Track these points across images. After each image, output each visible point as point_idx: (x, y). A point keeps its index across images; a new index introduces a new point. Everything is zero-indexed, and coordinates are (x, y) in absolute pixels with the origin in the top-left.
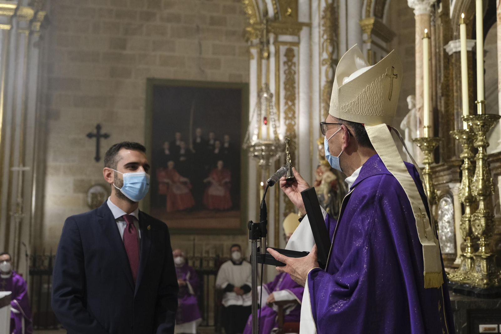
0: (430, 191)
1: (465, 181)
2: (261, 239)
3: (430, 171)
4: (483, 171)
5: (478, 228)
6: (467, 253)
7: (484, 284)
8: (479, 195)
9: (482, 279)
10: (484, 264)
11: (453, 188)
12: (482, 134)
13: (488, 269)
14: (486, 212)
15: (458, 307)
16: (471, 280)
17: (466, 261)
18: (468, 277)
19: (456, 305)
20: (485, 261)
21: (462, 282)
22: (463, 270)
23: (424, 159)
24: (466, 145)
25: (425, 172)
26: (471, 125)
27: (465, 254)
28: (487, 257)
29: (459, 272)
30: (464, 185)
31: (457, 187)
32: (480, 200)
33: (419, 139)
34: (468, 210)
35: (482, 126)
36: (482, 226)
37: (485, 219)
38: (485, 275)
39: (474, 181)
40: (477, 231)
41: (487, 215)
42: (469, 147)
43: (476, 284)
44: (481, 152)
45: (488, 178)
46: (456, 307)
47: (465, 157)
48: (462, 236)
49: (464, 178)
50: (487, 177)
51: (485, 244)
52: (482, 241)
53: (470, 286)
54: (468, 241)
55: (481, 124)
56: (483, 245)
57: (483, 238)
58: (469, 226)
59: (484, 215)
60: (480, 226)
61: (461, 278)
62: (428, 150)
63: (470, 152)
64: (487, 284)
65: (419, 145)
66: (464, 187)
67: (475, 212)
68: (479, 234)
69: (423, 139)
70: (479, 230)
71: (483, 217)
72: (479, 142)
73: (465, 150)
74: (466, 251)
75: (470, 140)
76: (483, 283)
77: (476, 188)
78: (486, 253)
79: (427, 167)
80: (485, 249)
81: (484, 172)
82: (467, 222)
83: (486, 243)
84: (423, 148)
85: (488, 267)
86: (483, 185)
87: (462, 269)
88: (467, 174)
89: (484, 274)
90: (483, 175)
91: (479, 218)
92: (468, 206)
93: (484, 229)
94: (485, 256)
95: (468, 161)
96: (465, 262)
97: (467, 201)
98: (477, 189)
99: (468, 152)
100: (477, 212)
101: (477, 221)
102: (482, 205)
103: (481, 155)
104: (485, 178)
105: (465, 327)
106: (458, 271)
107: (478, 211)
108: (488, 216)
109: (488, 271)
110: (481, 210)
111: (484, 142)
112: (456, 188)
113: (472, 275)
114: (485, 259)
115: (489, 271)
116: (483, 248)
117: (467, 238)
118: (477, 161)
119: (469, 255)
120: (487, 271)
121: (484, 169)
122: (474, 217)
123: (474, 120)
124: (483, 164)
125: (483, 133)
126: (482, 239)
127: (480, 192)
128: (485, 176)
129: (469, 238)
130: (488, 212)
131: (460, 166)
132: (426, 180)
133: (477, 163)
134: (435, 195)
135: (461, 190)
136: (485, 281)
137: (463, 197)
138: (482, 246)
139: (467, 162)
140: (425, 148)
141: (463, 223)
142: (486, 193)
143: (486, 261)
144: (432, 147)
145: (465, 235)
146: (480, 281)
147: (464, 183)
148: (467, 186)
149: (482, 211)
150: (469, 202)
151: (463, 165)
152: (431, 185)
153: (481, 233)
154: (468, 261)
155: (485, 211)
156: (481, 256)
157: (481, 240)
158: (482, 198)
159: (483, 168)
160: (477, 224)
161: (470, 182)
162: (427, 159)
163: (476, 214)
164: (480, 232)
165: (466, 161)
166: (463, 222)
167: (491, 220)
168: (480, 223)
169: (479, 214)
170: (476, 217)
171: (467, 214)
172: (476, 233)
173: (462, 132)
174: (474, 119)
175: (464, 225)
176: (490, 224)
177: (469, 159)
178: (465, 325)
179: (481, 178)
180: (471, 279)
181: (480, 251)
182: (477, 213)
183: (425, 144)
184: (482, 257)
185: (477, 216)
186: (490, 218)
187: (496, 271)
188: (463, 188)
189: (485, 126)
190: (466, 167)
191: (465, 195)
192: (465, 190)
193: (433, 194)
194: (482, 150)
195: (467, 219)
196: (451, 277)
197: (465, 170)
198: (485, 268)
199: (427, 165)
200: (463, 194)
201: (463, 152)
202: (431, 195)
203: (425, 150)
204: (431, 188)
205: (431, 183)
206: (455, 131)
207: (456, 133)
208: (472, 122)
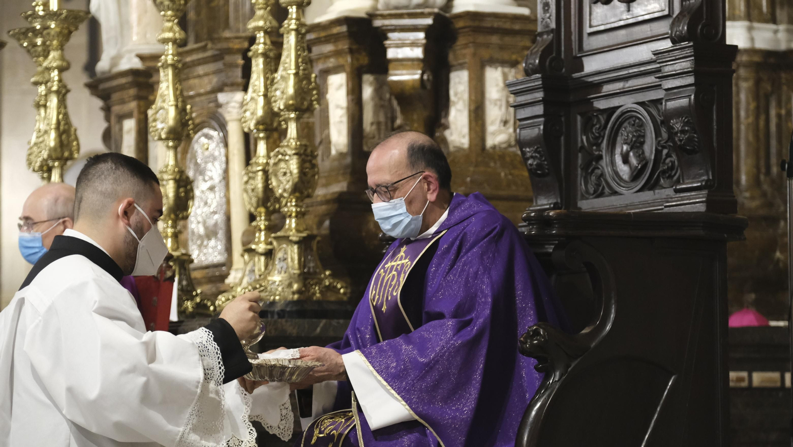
0: (177, 106)
1: (257, 83)
3: (176, 58)
4: (298, 57)
5: (283, 179)
6: (257, 244)
7: (294, 293)
8: (288, 108)
9: (290, 285)
10: (293, 252)
11: (228, 103)
13: (302, 263)
14: (301, 145)
16: (266, 292)
17: (255, 261)
18: (261, 286)
20: (296, 247)
23: (163, 31)
25: (166, 61)
27: (253, 247)
28: (301, 239)
30: (254, 91)
31: (236, 102)
32: (290, 119)
34: (262, 147)
36: (291, 172)
37: (298, 159)
38: (296, 276)
39: (279, 78)
40: (282, 185)
41: (302, 151)
42: (268, 5)
43: (277, 298)
44: (294, 16)
45: (306, 72)
47: (259, 29)
49: (254, 76)
50: (304, 70)
51: (297, 212)
52: (291, 207)
54: (261, 216)
56: (294, 214)
57: (294, 200)
58: (263, 183)
59: (297, 151)
60: (288, 175)
62: (173, 10)
63: (270, 18)
64: (299, 292)
66: (254, 95)
67: (278, 146)
68: (285, 190)
70: (285, 183)
71: (295, 154)
73: (260, 13)
74: (256, 240)
76: (292, 290)
77: (283, 93)
78: (298, 231)
79: (170, 48)
80: (297, 224)
81: (300, 60)
82: (260, 173)
83: (298, 209)
84: (162, 3)
85: (303, 259)
86: (296, 87)
88: (261, 66)
89: (294, 274)
90: (297, 67)
91: (287, 158)
92: (262, 138)
93: (296, 180)
94: (297, 237)
95: (264, 37)
96: (254, 264)
97: (261, 127)
98: (285, 96)
99: (265, 16)
100: (282, 144)
101: (282, 165)
102: (292, 130)
103: (293, 21)
104: (301, 72)
107: (285, 143)
108: (305, 154)
109: (302, 270)
110: (292, 141)
112: (233, 104)
113: (269, 281)
114: (296, 243)
115: (304, 268)
116: (294, 221)
117: (259, 209)
118: (285, 36)
119: (262, 247)
120: (300, 268)
121: (299, 53)
122: (277, 156)
124: (297, 42)
126: (291, 202)
127: (291, 102)
128: (301, 68)
129: (262, 210)
130: (306, 146)
132: (168, 81)
133: (285, 42)
134: (187, 117)
135: (246, 105)
136: (295, 286)
137: (251, 119)
138: (290, 216)
139: (262, 40)
140: (166, 3)
141: (250, 179)
142: (302, 103)
143: (299, 248)
144: (182, 2)
145: (255, 205)
146: (285, 290)
147: (255, 88)
148: (261, 93)
149: (294, 144)
150: (265, 130)
151: (254, 48)
152: (178, 92)
153: (290, 190)
154: (259, 260)
155: (298, 143)
156: (288, 237)
157: (289, 204)
158: (293, 115)
159: (297, 50)
160: (282, 170)
161: (270, 83)
162: (171, 29)
163: (282, 150)
164: (288, 186)
165: (260, 35)
166: (251, 175)
167: (310, 161)
168: (288, 168)
169: (286, 149)
170: (280, 156)
171: (259, 157)
172: (280, 191)
175: (251, 182)
176: (307, 170)
177: (266, 32)
179: (292, 72)
180: (266, 288)
181: (287, 227)
182: (282, 147)
184: (291, 238)
185: (282, 155)
186: (309, 158)
187: (318, 270)
188: (252, 99)
190: (260, 51)
191: (256, 114)
192: (256, 104)
193: (183, 113)
194: (297, 12)
195: (260, 168)
196: (223, 303)
197: (257, 57)
198: (296, 262)
199: (170, 44)
200: (252, 111)
201: (255, 17)
202: (178, 117)
203: (166, 8)
204: (180, 100)
205: (180, 88)
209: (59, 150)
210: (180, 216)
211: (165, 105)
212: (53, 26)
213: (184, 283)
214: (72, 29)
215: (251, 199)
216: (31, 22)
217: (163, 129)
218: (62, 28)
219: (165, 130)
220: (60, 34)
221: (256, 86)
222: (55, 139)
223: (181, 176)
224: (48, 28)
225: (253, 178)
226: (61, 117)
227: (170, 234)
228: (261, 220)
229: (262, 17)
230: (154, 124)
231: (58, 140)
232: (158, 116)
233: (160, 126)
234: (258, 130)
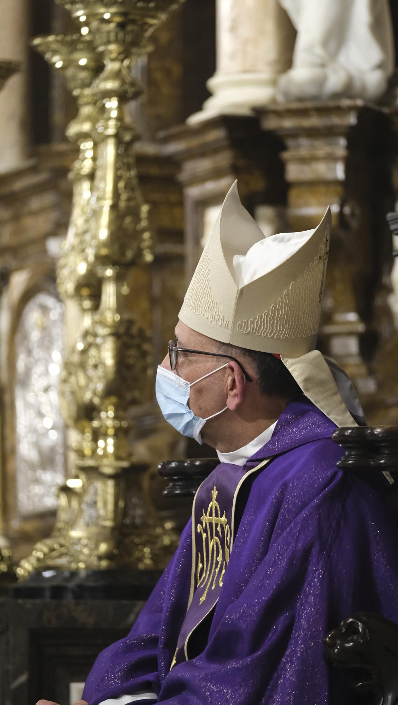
4: (117, 179)
5: (93, 374)
7: (100, 558)
8: (101, 260)
9: (96, 545)
10: (106, 492)
12: (119, 54)
13: (121, 510)
14: (121, 321)
16: (68, 555)
20: (111, 483)
28: (121, 470)
32: (104, 279)
35: (121, 26)
36: (104, 364)
37: (116, 343)
38: (107, 530)
41: (124, 331)
43: (81, 565)
44: (114, 114)
45: (132, 204)
50: (129, 200)
51: (115, 428)
52: (107, 419)
54: (83, 434)
55: (118, 19)
56: (111, 431)
57: (110, 408)
59: (114, 330)
60: (101, 368)
64: (108, 556)
68: (95, 393)
70: (95, 380)
71: (109, 336)
72: (106, 79)
73: (86, 110)
76: (96, 553)
77: (93, 237)
78: (118, 457)
80: (117, 446)
81: (121, 185)
83: (118, 424)
85: (122, 504)
86: (113, 227)
89: (104, 527)
90: (116, 194)
92: (88, 310)
93: (112, 377)
94: (114, 467)
98: (94, 243)
101: (93, 353)
102: (108, 297)
103: (112, 123)
104: (122, 204)
105: (21, 686)
108: (128, 334)
109: (120, 520)
110: (108, 313)
111: (123, 83)
114: (110, 477)
115: (124, 518)
116: (111, 441)
117: (80, 423)
120: (115, 519)
121: (119, 173)
122: (86, 338)
124: (118, 156)
125: (122, 49)
126: (107, 411)
127: (105, 251)
128: (124, 197)
129: (85, 424)
136: (103, 547)
138: (105, 434)
142: (125, 253)
143: (115, 486)
146: (91, 552)
149: (110, 318)
153: (103, 393)
155: (118, 317)
156: (100, 468)
157: (103, 415)
158: (109, 272)
159: (117, 169)
164: (100, 386)
167: (139, 347)
168: (101, 356)
169: (97, 327)
170: (90, 339)
172: (89, 394)
178: (23, 678)
179: (107, 203)
180: (68, 550)
184: (103, 470)
185: (93, 336)
186: (137, 341)
187: (150, 521)
189: (130, 28)
191: (78, 272)
194: (120, 108)
197: (82, 179)
198: (110, 507)
201: (79, 117)
206: (51, 38)
207: (55, 46)
208: (87, 11)
234: (81, 296)
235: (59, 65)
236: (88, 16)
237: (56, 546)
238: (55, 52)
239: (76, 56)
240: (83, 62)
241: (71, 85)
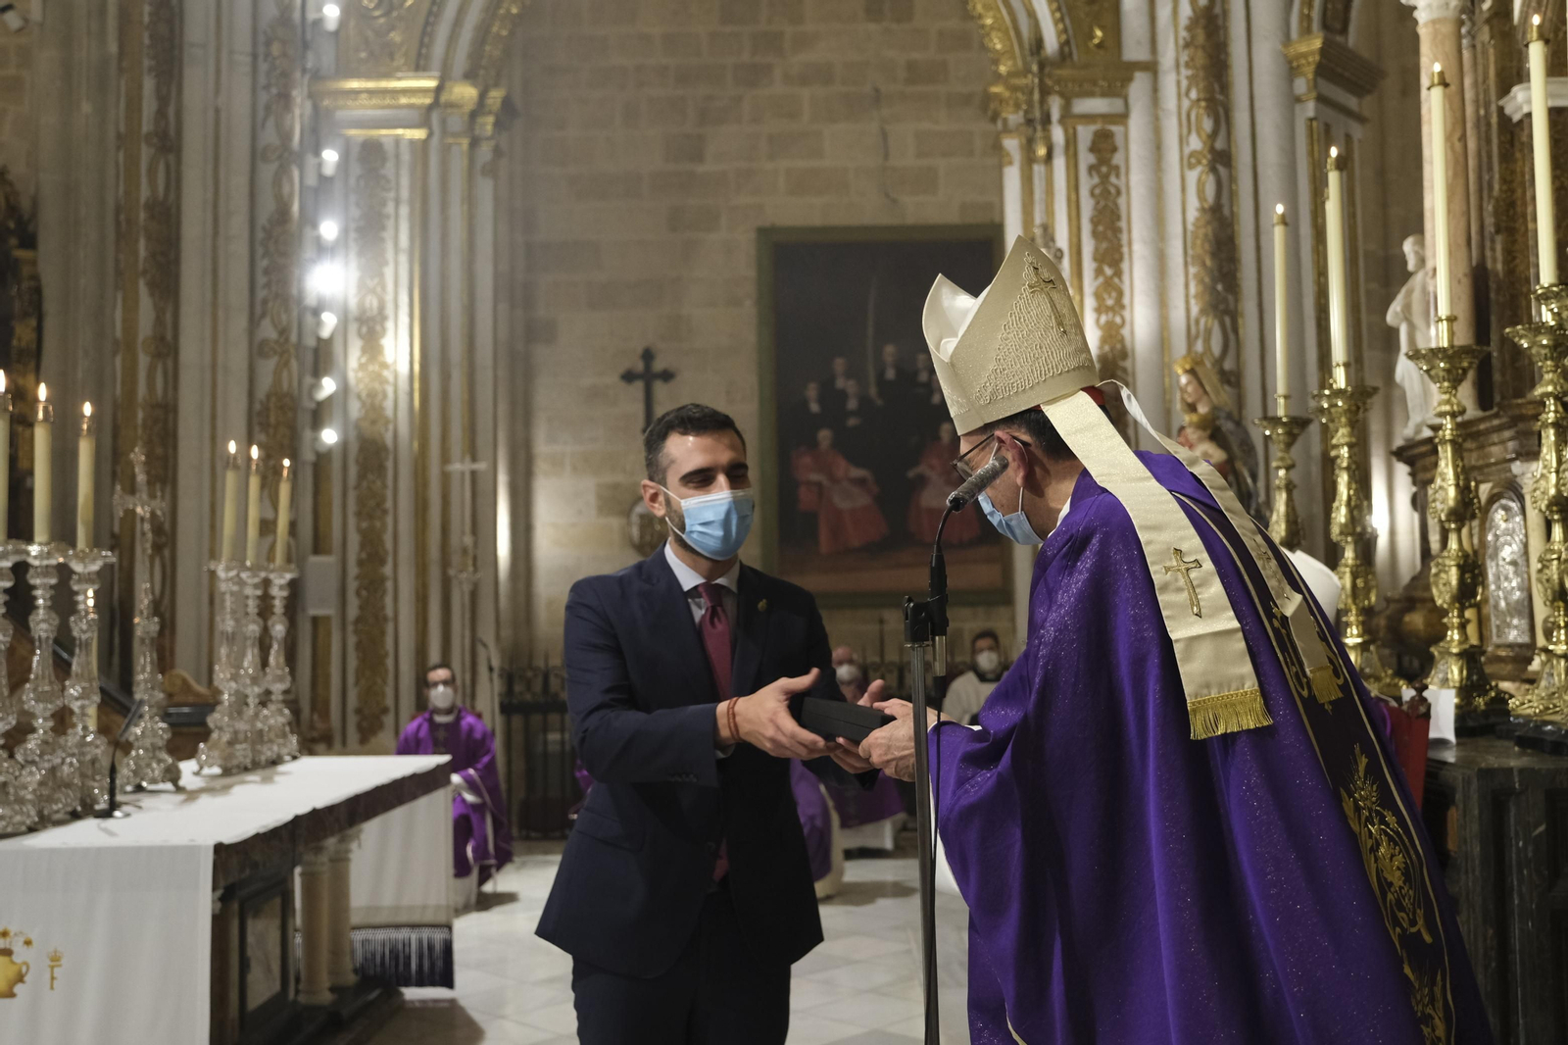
0: (1457, 485)
1: (1548, 457)
2: (934, 640)
3: (1455, 433)
6: (1556, 644)
11: (1523, 474)
15: (1520, 785)
17: (1553, 664)
18: (1555, 706)
19: (1516, 779)
21: (1539, 718)
22: (1546, 688)
23: (1440, 404)
24: (1549, 363)
25: (1444, 436)
26: (1556, 310)
27: (1552, 647)
29: (1536, 691)
30: (1545, 467)
31: (1530, 473)
33: (1423, 352)
34: (1558, 532)
42: (1557, 367)
46: (1515, 783)
47: (1548, 395)
48: (1544, 599)
49: (1544, 450)
53: (1560, 730)
54: (1559, 611)
58: (1558, 575)
61: (1535, 708)
62: (1449, 381)
63: (1562, 381)
65: (1425, 368)
66: (1545, 471)
69: (1436, 353)
73: (1548, 377)
74: (1554, 639)
75: (1559, 350)
79: (1448, 423)
82: (1555, 562)
84: (1437, 375)
87: (1543, 683)
88: (1553, 438)
92: (1558, 521)
95: (1555, 404)
96: (1552, 667)
97: (1555, 508)
99: (1555, 380)
105: (1541, 833)
106: (1533, 690)
112: (1528, 476)
113: (1564, 701)
117: (1556, 604)
119: (1561, 648)
123: (1562, 297)
129: (1561, 604)
131: (1536, 417)
132: (1447, 458)
134: (1471, 496)
135: (1537, 482)
137: (1543, 499)
139: (1552, 408)
140: (1441, 374)
141: (1545, 566)
144: (1460, 371)
145: (1550, 598)
147: (1546, 463)
148: (1553, 470)
150: (1561, 512)
151: (1544, 416)
152: (1459, 470)
154: (1559, 663)
161: (1561, 459)
162: (1448, 402)
165: (1551, 404)
166: (1545, 563)
171: (1555, 541)
173: (1540, 328)
174: (1563, 294)
175: (1547, 571)
177: (1557, 398)
178: (1542, 828)
180: (1562, 710)
183: (1442, 365)
188: (1543, 475)
190: (1550, 421)
191: (1548, 494)
192: (1547, 482)
193: (1466, 492)
195: (1555, 556)
196: (1517, 706)
197: (1547, 427)
199: (1448, 417)
200: (1542, 490)
201: (1543, 382)
202: (1459, 497)
203: (1441, 379)
204: (1461, 477)
205: (1461, 464)
206: (1519, 327)
207: (1522, 332)
208: (1559, 304)
209: (1350, 526)
210: (1467, 604)
211: (1445, 485)
212: (1340, 403)
213: (1475, 677)
214: (1360, 404)
215: (1546, 590)
216: (1319, 402)
217: (1442, 511)
218: (1350, 406)
219: (1445, 511)
220: (1348, 411)
221: (1546, 460)
222: (1346, 516)
223: (1465, 561)
224: (1336, 405)
225: (1547, 567)
226: (1352, 492)
227: (1456, 625)
228: (1560, 615)
229: (1551, 382)
230: (1433, 505)
231: (1349, 517)
232: (1437, 495)
233: (1439, 506)
234: (1552, 512)
235: (1526, 345)
236: (1558, 308)
237: (1551, 706)
238: (1521, 337)
239: (1538, 339)
240: (1545, 342)
241: (1535, 359)
